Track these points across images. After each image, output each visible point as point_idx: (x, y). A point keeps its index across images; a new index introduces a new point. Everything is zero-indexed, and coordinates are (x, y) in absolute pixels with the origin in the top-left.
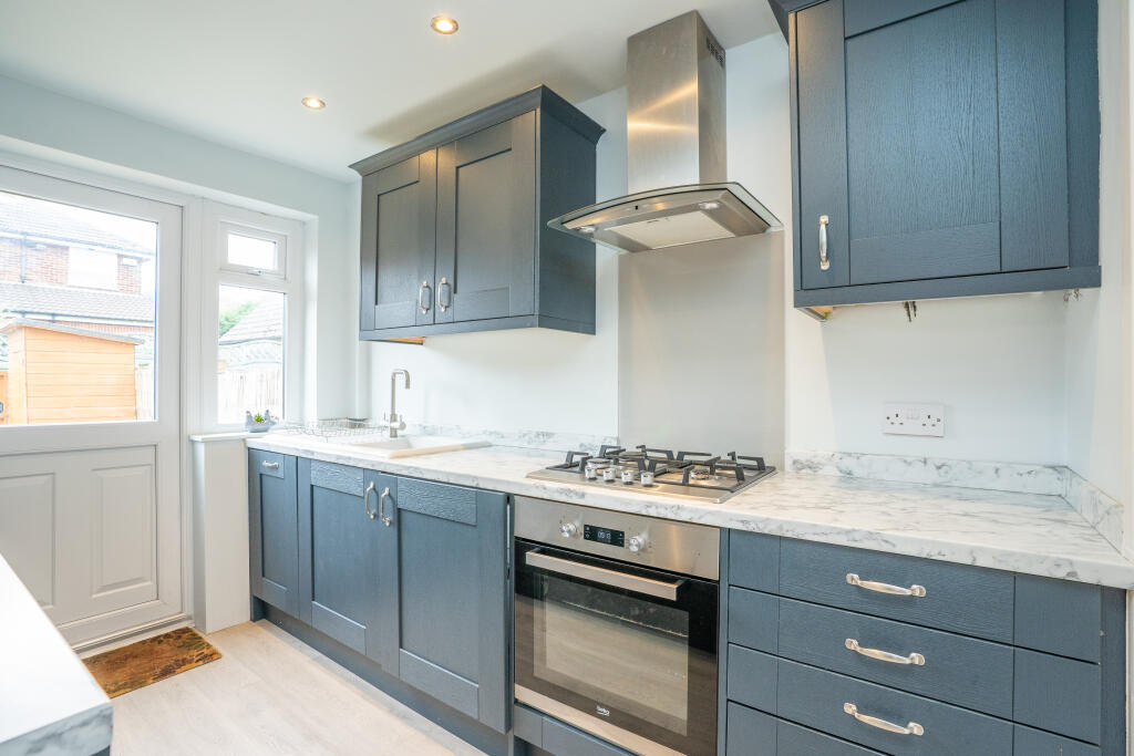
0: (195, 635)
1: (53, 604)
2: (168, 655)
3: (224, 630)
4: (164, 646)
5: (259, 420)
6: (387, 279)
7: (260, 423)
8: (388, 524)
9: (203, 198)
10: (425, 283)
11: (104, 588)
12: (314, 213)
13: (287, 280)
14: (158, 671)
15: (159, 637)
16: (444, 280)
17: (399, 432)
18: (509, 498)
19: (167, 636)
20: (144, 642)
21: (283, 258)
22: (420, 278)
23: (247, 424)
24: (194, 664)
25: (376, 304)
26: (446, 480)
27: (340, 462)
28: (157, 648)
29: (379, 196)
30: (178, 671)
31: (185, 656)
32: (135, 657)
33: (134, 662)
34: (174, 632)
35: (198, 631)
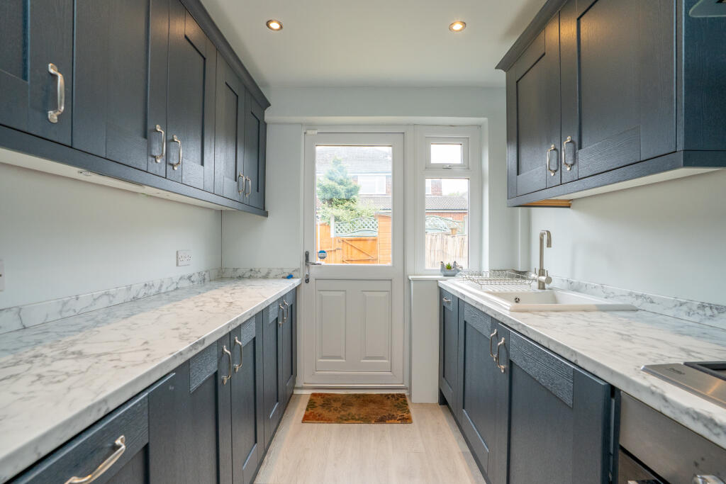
0: (405, 401)
1: (345, 359)
2: (387, 408)
3: (422, 404)
4: (389, 402)
5: (449, 267)
6: (524, 152)
7: (450, 270)
8: (503, 371)
9: (414, 125)
10: (553, 146)
11: (367, 358)
12: (484, 117)
13: (468, 169)
14: (379, 417)
15: (390, 394)
16: (569, 139)
17: (546, 286)
18: (613, 391)
19: (393, 395)
20: (381, 395)
21: (466, 155)
22: (549, 142)
23: (442, 270)
24: (396, 421)
25: (518, 174)
26: (546, 345)
27: (477, 306)
28: (385, 402)
29: (517, 82)
30: (387, 421)
31: (395, 414)
32: (374, 403)
33: (372, 406)
34: (397, 394)
35: (408, 399)
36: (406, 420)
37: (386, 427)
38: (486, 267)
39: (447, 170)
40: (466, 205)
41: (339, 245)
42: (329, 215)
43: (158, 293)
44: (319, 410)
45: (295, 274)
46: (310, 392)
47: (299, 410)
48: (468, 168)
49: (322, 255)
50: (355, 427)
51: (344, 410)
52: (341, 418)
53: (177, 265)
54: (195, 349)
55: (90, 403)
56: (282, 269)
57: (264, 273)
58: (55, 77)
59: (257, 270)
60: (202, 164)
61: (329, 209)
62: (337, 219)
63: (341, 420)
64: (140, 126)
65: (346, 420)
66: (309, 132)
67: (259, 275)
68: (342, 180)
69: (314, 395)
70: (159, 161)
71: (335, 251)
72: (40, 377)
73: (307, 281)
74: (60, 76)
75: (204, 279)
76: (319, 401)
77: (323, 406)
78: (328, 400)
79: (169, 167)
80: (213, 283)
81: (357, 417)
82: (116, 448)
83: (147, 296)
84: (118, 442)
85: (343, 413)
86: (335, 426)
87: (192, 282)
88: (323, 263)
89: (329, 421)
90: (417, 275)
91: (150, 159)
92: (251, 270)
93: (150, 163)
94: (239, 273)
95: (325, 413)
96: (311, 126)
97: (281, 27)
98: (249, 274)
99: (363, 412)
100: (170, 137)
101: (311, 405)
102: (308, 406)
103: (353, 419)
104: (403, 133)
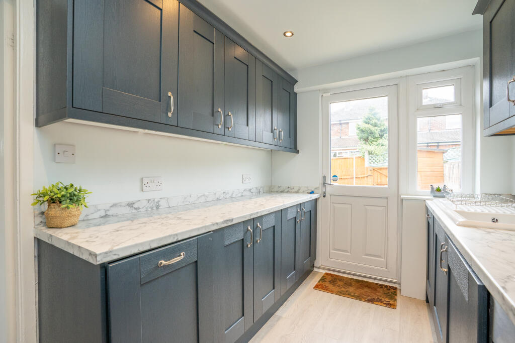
0: (396, 292)
1: (351, 253)
2: (378, 294)
4: (381, 290)
5: (438, 190)
6: (495, 85)
7: (439, 192)
8: (445, 274)
9: (406, 76)
10: (513, 78)
11: (367, 255)
14: (369, 298)
15: (384, 285)
19: (386, 286)
20: (377, 284)
21: (458, 94)
22: (512, 75)
23: (431, 192)
24: (382, 304)
25: (490, 107)
28: (378, 289)
29: (491, 22)
30: (375, 303)
31: (383, 299)
32: (369, 288)
33: (367, 289)
34: (390, 286)
35: (398, 291)
36: (391, 305)
37: (373, 306)
38: (478, 191)
39: (438, 109)
40: (459, 138)
41: (370, 173)
42: (363, 150)
43: (231, 197)
44: (327, 284)
45: (315, 191)
46: (324, 272)
47: (313, 280)
48: (461, 105)
49: (334, 178)
50: (349, 301)
51: (344, 288)
52: (340, 292)
53: (243, 183)
54: (226, 223)
55: (170, 234)
56: (308, 187)
57: (296, 190)
58: (170, 97)
59: (292, 187)
60: (248, 125)
61: (364, 146)
62: (370, 153)
63: (340, 293)
64: (210, 111)
65: (344, 294)
66: (324, 95)
67: (293, 191)
68: (376, 123)
69: (327, 274)
70: (220, 127)
71: (367, 177)
72: (162, 223)
73: (324, 196)
74: (172, 98)
75: (260, 192)
76: (329, 278)
77: (330, 282)
78: (335, 279)
79: (226, 130)
80: (265, 194)
81: (352, 294)
82: (180, 255)
83: (224, 198)
84: (182, 254)
85: (343, 289)
86: (335, 297)
87: (252, 193)
88: (335, 184)
89: (332, 292)
90: (409, 195)
91: (215, 126)
92: (289, 187)
93: (215, 129)
94: (281, 189)
95: (331, 287)
96: (326, 91)
97: (293, 34)
98: (288, 189)
99: (358, 292)
100: (226, 114)
101: (323, 279)
102: (320, 280)
103: (349, 295)
104: (397, 84)
